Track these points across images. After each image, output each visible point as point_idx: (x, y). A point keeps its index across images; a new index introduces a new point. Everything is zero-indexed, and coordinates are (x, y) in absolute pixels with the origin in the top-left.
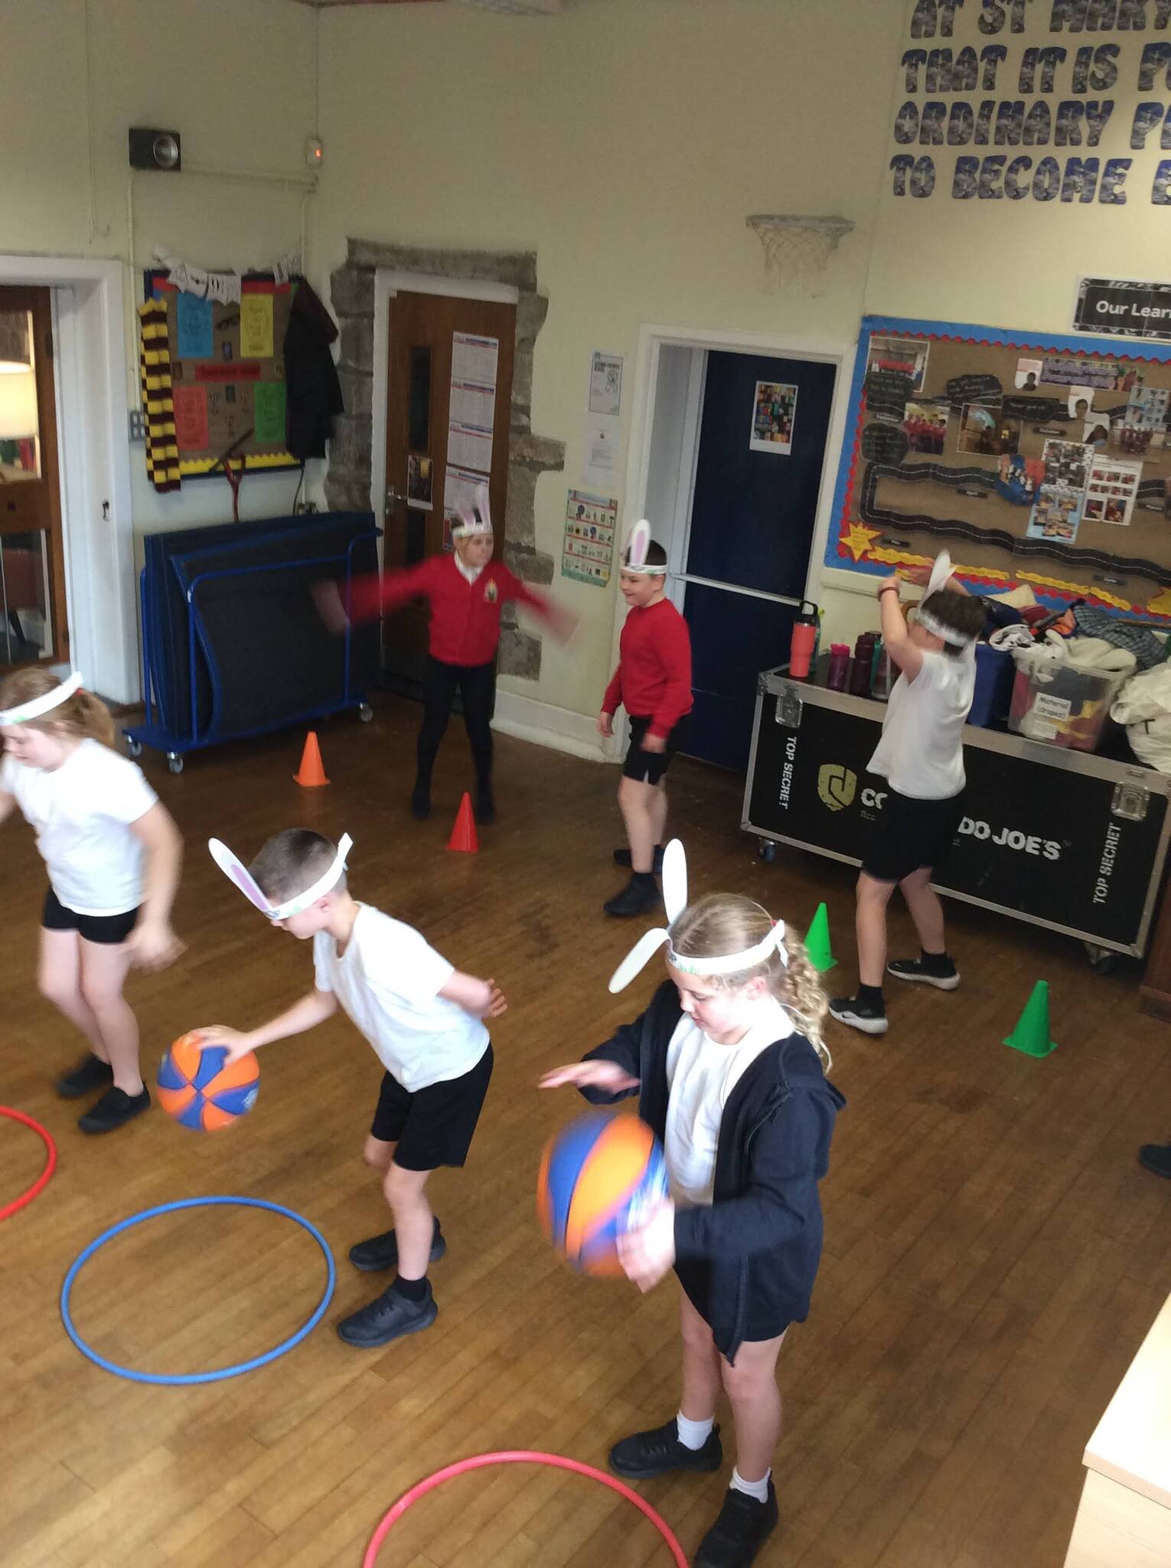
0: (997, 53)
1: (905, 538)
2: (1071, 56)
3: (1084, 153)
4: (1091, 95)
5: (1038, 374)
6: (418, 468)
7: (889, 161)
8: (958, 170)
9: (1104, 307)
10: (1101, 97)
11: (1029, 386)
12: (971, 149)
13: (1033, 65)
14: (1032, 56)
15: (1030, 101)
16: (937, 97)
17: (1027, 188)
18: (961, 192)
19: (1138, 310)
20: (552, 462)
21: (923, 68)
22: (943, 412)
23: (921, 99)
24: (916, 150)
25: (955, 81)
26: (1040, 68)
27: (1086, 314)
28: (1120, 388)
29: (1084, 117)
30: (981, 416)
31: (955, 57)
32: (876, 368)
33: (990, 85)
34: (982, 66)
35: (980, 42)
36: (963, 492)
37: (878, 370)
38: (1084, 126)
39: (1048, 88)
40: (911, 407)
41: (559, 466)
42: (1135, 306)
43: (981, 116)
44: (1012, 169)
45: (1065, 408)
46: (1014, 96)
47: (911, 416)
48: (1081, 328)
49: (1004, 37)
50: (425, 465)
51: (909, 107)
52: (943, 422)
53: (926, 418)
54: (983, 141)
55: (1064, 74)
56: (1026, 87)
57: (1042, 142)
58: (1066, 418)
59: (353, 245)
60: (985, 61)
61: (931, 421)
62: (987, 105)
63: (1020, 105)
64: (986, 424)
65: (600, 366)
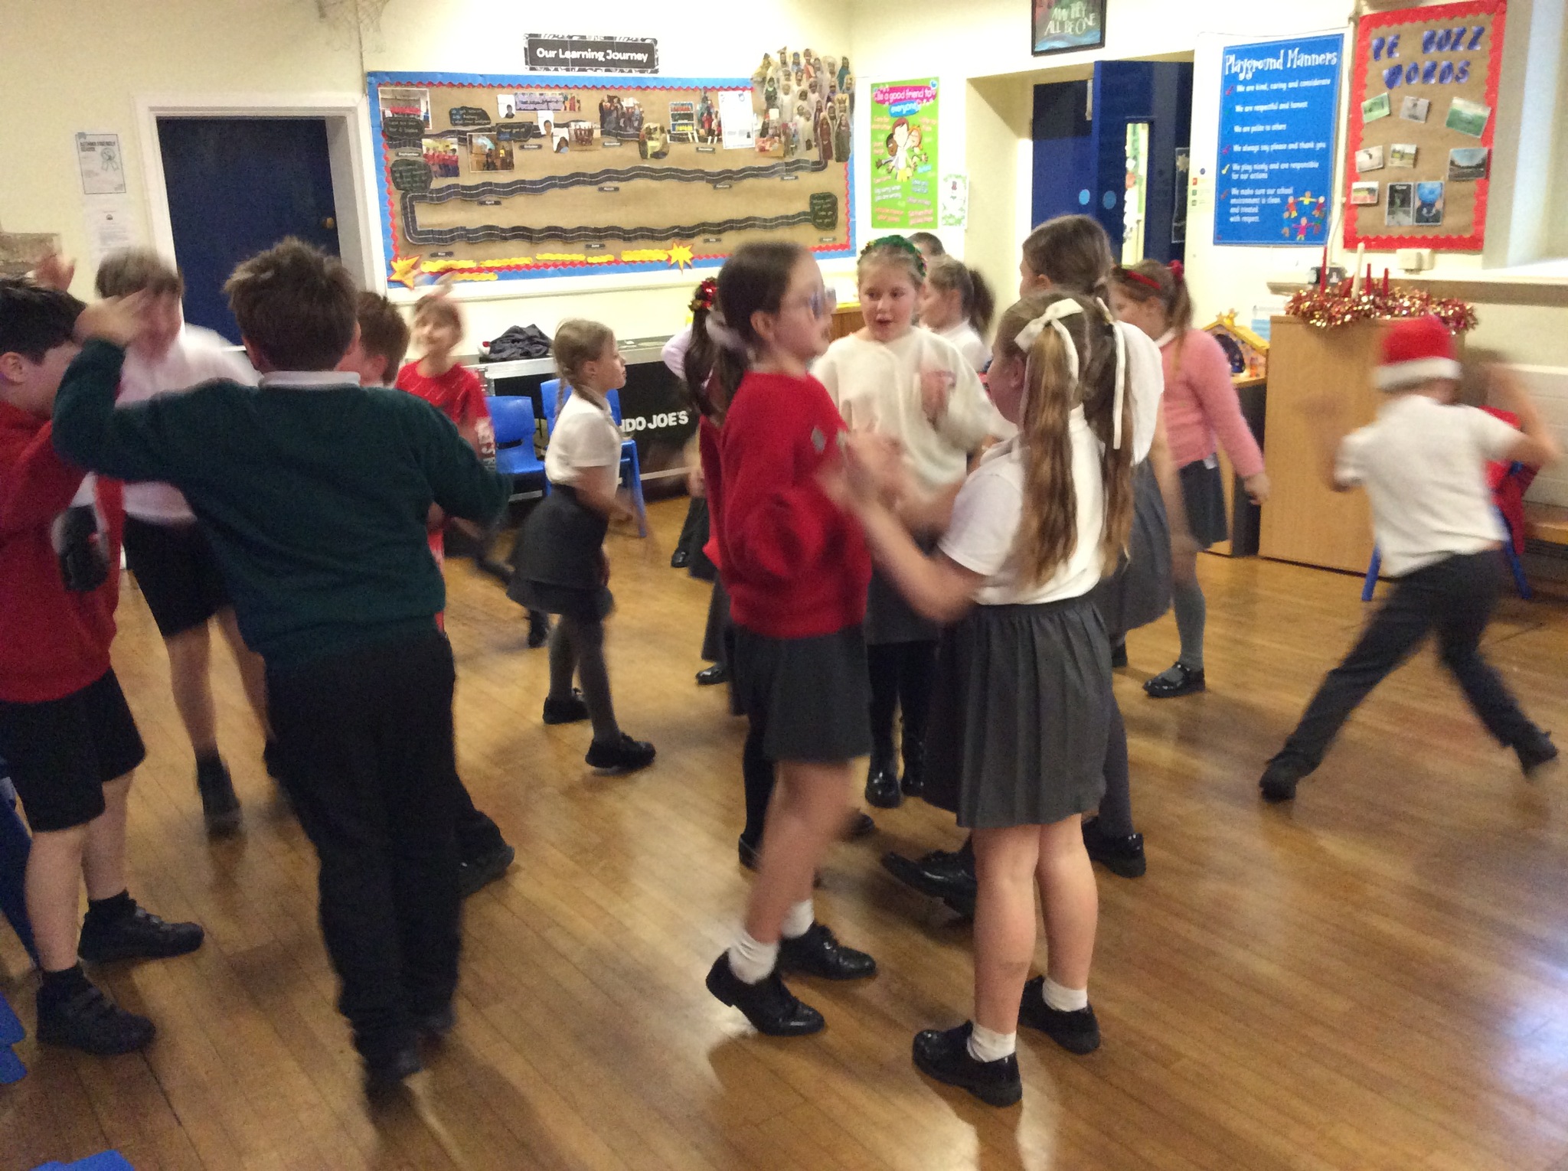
1: (449, 249)
5: (512, 105)
9: (541, 53)
11: (509, 116)
22: (453, 143)
27: (532, 60)
28: (568, 108)
30: (483, 142)
32: (389, 114)
36: (483, 203)
37: (391, 116)
40: (426, 143)
42: (560, 50)
45: (537, 128)
47: (428, 150)
48: (531, 69)
52: (454, 150)
53: (441, 148)
58: (539, 136)
61: (445, 152)
64: (488, 148)
65: (87, 146)
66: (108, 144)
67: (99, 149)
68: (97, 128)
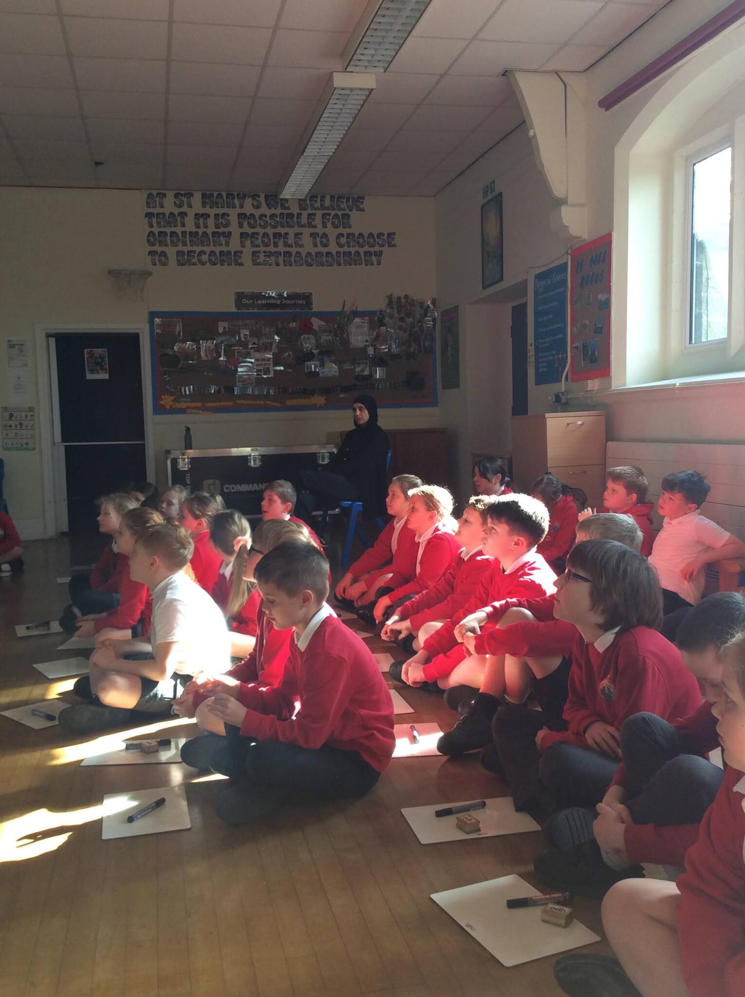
0: (183, 215)
2: (212, 216)
3: (224, 249)
4: (222, 230)
5: (227, 326)
7: (147, 254)
8: (177, 256)
9: (245, 301)
10: (226, 230)
12: (180, 248)
13: (199, 219)
14: (197, 216)
15: (200, 231)
16: (162, 230)
17: (206, 262)
18: (180, 264)
19: (257, 302)
21: (154, 220)
23: (156, 230)
24: (158, 248)
25: (169, 224)
26: (201, 220)
29: (222, 237)
31: (167, 215)
32: (159, 332)
33: (183, 225)
34: (179, 218)
35: (176, 211)
37: (161, 333)
38: (223, 240)
39: (206, 227)
40: (178, 345)
42: (255, 300)
43: (182, 236)
44: (199, 255)
46: (194, 230)
47: (177, 349)
48: (239, 309)
49: (185, 209)
51: (151, 234)
52: (193, 349)
53: (186, 348)
54: (185, 244)
55: (211, 222)
56: (198, 226)
57: (208, 245)
60: (179, 217)
61: (189, 349)
62: (184, 233)
63: (197, 233)
64: (212, 348)
65: (12, 346)
66: (22, 345)
67: (17, 347)
68: (17, 338)
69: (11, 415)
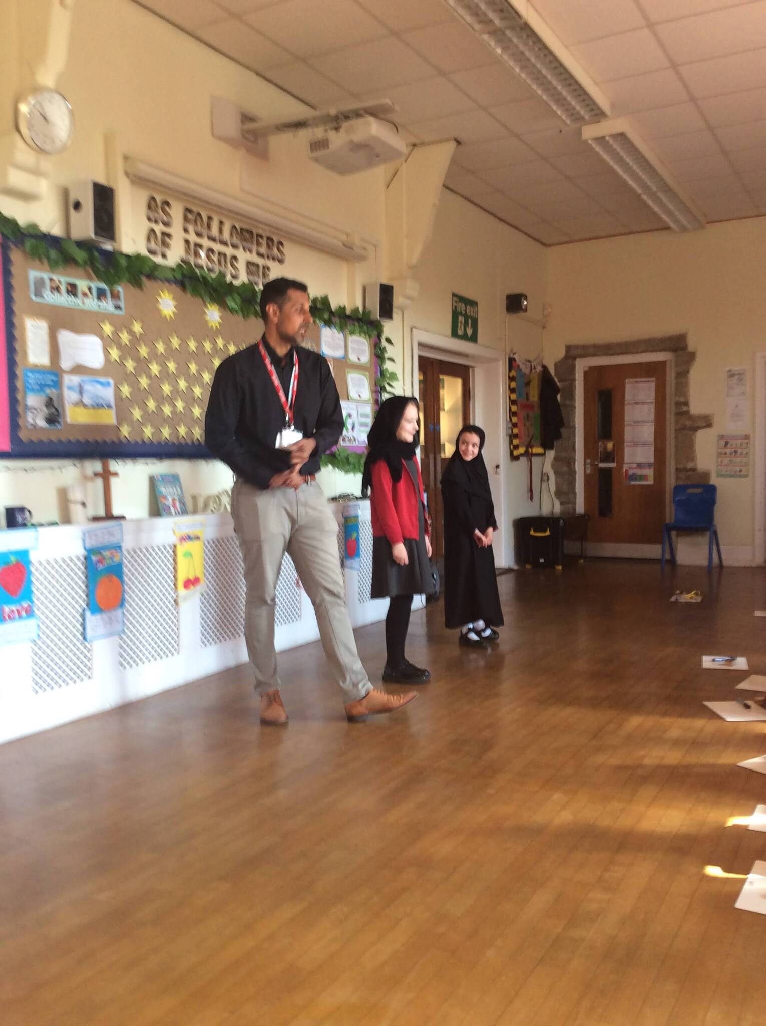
6: (605, 448)
20: (704, 424)
41: (709, 425)
50: (610, 445)
59: (568, 348)
65: (731, 375)
66: (742, 374)
67: (737, 377)
68: (736, 368)
69: (727, 443)
